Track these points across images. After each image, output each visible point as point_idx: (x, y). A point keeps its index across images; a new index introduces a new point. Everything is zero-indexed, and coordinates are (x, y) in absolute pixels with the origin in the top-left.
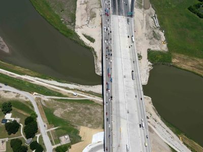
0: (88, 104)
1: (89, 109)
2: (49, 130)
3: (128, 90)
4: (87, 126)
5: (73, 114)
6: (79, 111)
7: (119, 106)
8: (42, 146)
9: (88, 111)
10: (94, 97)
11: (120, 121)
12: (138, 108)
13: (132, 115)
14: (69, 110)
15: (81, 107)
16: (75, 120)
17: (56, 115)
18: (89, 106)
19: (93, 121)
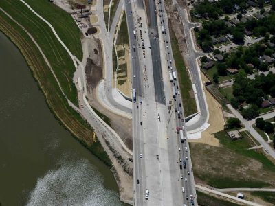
0: (216, 176)
1: (214, 169)
2: (259, 147)
3: (157, 192)
4: (211, 147)
5: (234, 162)
6: (227, 166)
7: (171, 166)
8: (259, 129)
9: (214, 165)
10: (210, 193)
11: (169, 146)
12: (144, 163)
13: (152, 153)
14: (242, 167)
15: (225, 172)
16: (229, 154)
17: (257, 162)
18: (214, 172)
19: (204, 152)
